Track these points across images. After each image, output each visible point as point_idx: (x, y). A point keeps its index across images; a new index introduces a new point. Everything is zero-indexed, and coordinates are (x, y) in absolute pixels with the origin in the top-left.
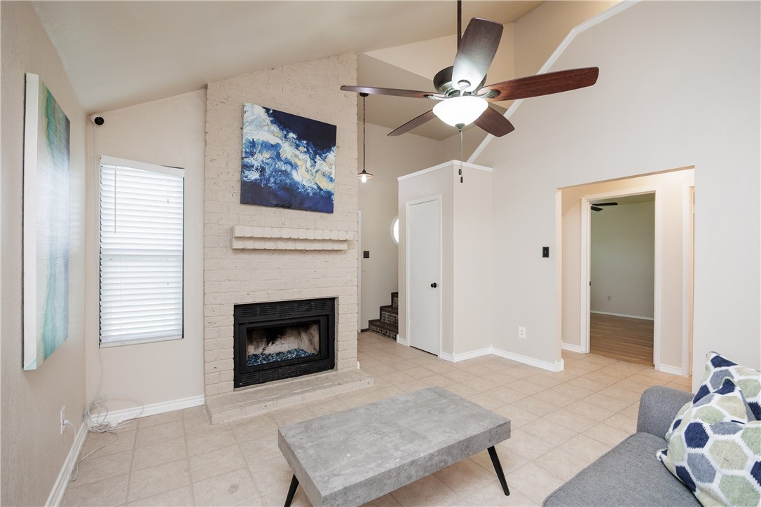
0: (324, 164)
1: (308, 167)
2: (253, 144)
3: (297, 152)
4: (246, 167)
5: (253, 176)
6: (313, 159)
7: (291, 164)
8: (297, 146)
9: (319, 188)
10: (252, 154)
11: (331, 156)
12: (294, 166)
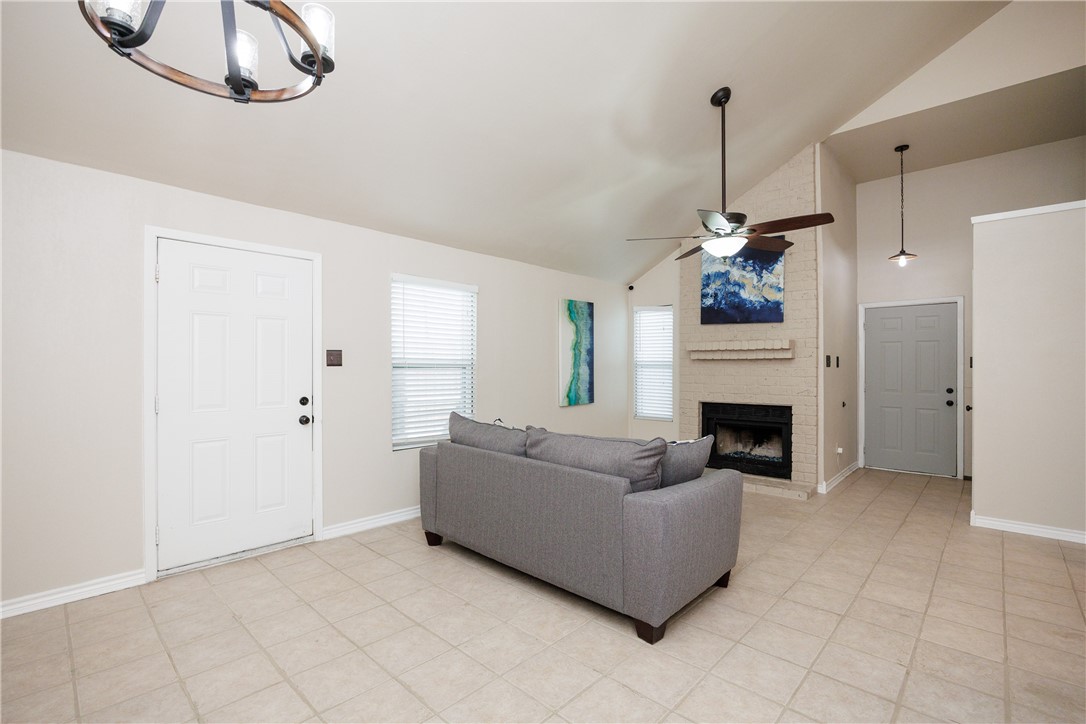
0: (772, 276)
1: (755, 283)
2: (708, 277)
3: (744, 273)
4: (704, 296)
5: (709, 301)
6: (760, 275)
7: (739, 285)
8: (744, 268)
9: (766, 300)
10: (708, 285)
11: (779, 267)
12: (741, 286)
